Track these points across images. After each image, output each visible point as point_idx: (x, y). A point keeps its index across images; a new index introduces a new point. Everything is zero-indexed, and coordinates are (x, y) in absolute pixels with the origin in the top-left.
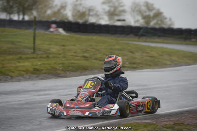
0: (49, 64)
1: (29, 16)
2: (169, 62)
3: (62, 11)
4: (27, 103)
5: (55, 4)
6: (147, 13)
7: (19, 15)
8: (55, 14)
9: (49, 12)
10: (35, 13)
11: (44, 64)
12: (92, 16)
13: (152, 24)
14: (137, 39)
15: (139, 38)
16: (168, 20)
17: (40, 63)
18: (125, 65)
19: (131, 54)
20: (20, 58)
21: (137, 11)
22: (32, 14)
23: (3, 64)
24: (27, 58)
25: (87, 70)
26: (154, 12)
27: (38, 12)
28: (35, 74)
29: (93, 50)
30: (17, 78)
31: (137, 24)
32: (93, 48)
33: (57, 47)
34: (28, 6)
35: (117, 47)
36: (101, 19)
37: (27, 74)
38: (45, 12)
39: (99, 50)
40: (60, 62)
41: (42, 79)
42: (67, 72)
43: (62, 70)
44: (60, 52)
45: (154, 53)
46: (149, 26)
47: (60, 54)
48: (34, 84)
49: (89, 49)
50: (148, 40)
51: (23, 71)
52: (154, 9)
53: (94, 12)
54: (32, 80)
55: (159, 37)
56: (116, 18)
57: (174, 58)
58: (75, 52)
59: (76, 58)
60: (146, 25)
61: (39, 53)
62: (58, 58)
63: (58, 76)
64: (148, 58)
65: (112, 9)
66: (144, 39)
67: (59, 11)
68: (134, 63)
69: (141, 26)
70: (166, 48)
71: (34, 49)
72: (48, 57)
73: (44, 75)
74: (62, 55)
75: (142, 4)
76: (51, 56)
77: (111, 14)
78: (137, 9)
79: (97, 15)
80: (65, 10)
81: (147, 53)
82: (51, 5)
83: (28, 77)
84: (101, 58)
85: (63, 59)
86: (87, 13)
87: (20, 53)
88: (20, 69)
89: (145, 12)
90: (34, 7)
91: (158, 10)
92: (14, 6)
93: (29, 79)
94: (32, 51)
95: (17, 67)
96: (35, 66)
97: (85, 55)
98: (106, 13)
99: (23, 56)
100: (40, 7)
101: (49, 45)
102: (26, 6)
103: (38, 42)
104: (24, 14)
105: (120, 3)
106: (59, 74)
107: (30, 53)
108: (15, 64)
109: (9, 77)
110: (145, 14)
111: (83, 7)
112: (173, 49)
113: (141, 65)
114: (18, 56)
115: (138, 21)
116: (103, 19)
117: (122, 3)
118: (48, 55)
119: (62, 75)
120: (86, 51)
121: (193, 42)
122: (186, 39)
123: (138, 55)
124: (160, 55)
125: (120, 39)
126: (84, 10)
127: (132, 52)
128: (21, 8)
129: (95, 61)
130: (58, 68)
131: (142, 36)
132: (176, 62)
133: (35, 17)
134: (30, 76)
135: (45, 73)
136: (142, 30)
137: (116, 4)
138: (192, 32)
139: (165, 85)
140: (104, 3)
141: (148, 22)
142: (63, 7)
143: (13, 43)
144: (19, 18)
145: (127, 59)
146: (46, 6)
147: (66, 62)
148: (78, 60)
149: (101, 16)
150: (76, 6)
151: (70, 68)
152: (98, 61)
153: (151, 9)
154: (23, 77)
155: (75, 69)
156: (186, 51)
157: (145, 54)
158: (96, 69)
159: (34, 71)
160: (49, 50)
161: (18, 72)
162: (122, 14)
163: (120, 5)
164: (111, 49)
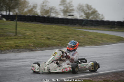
0: (26, 43)
1: (13, 12)
2: (101, 42)
3: (34, 9)
4: (10, 67)
5: (29, 5)
6: (88, 11)
7: (6, 12)
8: (29, 11)
9: (26, 10)
10: (17, 11)
11: (22, 42)
12: (53, 12)
13: (91, 18)
14: (81, 28)
16: (101, 16)
17: (19, 42)
19: (77, 37)
20: (7, 38)
21: (81, 10)
22: (15, 11)
24: (11, 39)
25: (50, 46)
26: (92, 10)
27: (19, 10)
28: (16, 49)
29: (53, 34)
31: (81, 18)
32: (53, 33)
33: (31, 32)
34: (13, 6)
35: (68, 32)
36: (58, 14)
37: (11, 49)
38: (24, 10)
39: (57, 34)
40: (32, 41)
41: (21, 52)
42: (36, 48)
43: (33, 47)
44: (32, 35)
46: (89, 20)
47: (32, 36)
48: (15, 55)
50: (88, 28)
51: (9, 47)
52: (92, 8)
53: (54, 11)
55: (95, 26)
56: (68, 14)
57: (104, 39)
58: (42, 35)
60: (86, 19)
61: (19, 35)
62: (31, 38)
63: (31, 50)
64: (88, 39)
65: (66, 9)
66: (85, 27)
67: (32, 9)
69: (84, 19)
70: (99, 33)
72: (25, 38)
73: (22, 49)
74: (34, 37)
75: (84, 5)
76: (26, 37)
77: (65, 12)
78: (81, 8)
79: (56, 12)
80: (36, 9)
82: (27, 6)
83: (12, 51)
84: (58, 39)
85: (35, 39)
86: (50, 11)
88: (7, 45)
89: (86, 10)
90: (16, 7)
91: (94, 9)
92: (4, 6)
94: (15, 34)
95: (5, 44)
96: (16, 44)
97: (48, 37)
98: (62, 11)
99: (9, 38)
100: (20, 7)
101: (25, 30)
102: (11, 6)
103: (18, 29)
104: (10, 11)
105: (70, 5)
107: (13, 35)
108: (4, 42)
110: (86, 12)
111: (47, 7)
112: (104, 34)
113: (83, 43)
114: (6, 37)
115: (82, 16)
116: (60, 14)
117: (72, 5)
118: (25, 37)
119: (34, 50)
120: (49, 34)
121: (116, 29)
122: (111, 28)
123: (81, 37)
124: (95, 37)
126: (48, 9)
127: (78, 35)
128: (8, 8)
129: (54, 41)
130: (31, 45)
131: (85, 25)
132: (105, 42)
133: (17, 13)
134: (13, 50)
135: (23, 48)
136: (84, 22)
137: (68, 6)
138: (116, 23)
139: (98, 56)
140: (60, 5)
141: (88, 17)
142: (35, 7)
143: (2, 29)
144: (6, 13)
146: (24, 6)
147: (36, 41)
148: (44, 40)
149: (59, 13)
150: (43, 6)
151: (39, 45)
152: (56, 41)
153: (90, 8)
154: (8, 51)
155: (41, 46)
156: (112, 35)
157: (86, 37)
158: (55, 46)
159: (16, 47)
160: (25, 34)
161: (5, 48)
162: (72, 11)
163: (71, 6)
164: (65, 33)
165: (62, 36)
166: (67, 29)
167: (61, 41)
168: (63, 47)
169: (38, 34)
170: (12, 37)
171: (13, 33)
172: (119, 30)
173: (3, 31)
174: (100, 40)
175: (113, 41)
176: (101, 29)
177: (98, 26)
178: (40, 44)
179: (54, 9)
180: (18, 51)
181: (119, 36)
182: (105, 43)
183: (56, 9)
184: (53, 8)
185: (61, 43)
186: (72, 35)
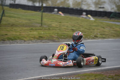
0: (50, 34)
11: (46, 33)
15: (110, 19)
17: (42, 33)
18: (98, 36)
20: (32, 29)
23: (20, 33)
24: (36, 29)
28: (39, 39)
29: (78, 26)
30: (28, 42)
32: (79, 25)
33: (56, 23)
35: (94, 24)
37: (34, 39)
38: (56, 2)
39: (82, 26)
40: (56, 32)
42: (60, 39)
43: (57, 38)
44: (57, 27)
45: (118, 29)
47: (57, 28)
49: (76, 25)
50: (116, 20)
51: (32, 37)
54: (37, 43)
58: (67, 27)
59: (67, 30)
60: (117, 12)
61: (45, 26)
62: (55, 30)
63: (54, 41)
64: (113, 32)
65: (97, 1)
66: (113, 19)
68: (104, 35)
71: (42, 24)
72: (49, 29)
73: (45, 40)
76: (51, 28)
77: (96, 4)
80: (68, 1)
81: (113, 28)
83: (35, 41)
84: (83, 31)
85: (58, 31)
87: (32, 26)
88: (30, 36)
93: (35, 42)
94: (40, 25)
95: (29, 34)
96: (40, 34)
97: (73, 28)
98: (93, 3)
99: (34, 28)
101: (51, 21)
103: (45, 20)
106: (55, 40)
107: (39, 26)
108: (28, 33)
109: (23, 41)
110: (118, 4)
113: (108, 36)
119: (57, 41)
120: (74, 26)
123: (107, 30)
127: (103, 28)
130: (54, 36)
131: (113, 17)
134: (36, 41)
135: (46, 39)
143: (29, 20)
144: (39, 5)
145: (100, 32)
147: (60, 32)
148: (68, 31)
151: (62, 36)
154: (32, 41)
155: (65, 37)
157: (112, 29)
159: (39, 37)
160: (51, 25)
161: (29, 38)
164: (90, 25)
165: (88, 28)
167: (85, 32)
168: (87, 39)
169: (64, 25)
170: (37, 28)
171: (39, 23)
173: (29, 22)
178: (64, 36)
180: (41, 41)
185: (85, 35)
186: (97, 27)
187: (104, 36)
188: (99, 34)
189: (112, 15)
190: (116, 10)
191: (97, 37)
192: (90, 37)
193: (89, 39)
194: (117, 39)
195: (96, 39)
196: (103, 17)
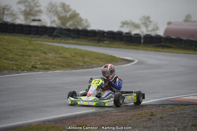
2: (81, 64)
6: (64, 14)
12: (7, 15)
13: (69, 25)
14: (51, 40)
15: (53, 39)
16: (84, 21)
18: (37, 66)
19: (43, 55)
21: (53, 12)
26: (70, 13)
29: (5, 50)
31: (54, 25)
32: (4, 48)
35: (30, 47)
36: (16, 18)
39: (10, 50)
45: (67, 55)
46: (65, 27)
50: (63, 41)
52: (70, 10)
53: (10, 12)
55: (73, 38)
56: (32, 18)
57: (87, 59)
60: (62, 26)
64: (61, 59)
65: (28, 9)
66: (58, 40)
68: (47, 64)
70: (80, 50)
75: (58, 5)
77: (27, 14)
78: (53, 9)
79: (12, 15)
81: (61, 54)
84: (12, 58)
86: (2, 11)
89: (62, 13)
91: (74, 11)
98: (21, 12)
105: (36, 3)
110: (61, 15)
112: (86, 51)
113: (53, 66)
115: (54, 21)
116: (19, 18)
117: (38, 3)
121: (106, 44)
122: (99, 41)
123: (50, 56)
124: (73, 56)
125: (33, 39)
127: (45, 53)
129: (5, 61)
131: (57, 36)
136: (56, 31)
137: (32, 4)
138: (106, 35)
140: (19, 3)
141: (64, 24)
145: (40, 60)
149: (18, 16)
152: (8, 62)
153: (67, 9)
156: (99, 53)
157: (59, 55)
158: (6, 69)
162: (39, 14)
163: (36, 5)
164: (24, 49)
165: (19, 54)
166: (28, 43)
167: (16, 61)
168: (20, 72)
172: (111, 45)
174: (80, 61)
175: (100, 62)
176: (83, 43)
177: (78, 38)
179: (8, 10)
181: (110, 54)
182: (88, 65)
183: (12, 9)
184: (8, 7)
185: (16, 65)
186: (34, 53)
187: (47, 66)
188: (39, 63)
189: (55, 33)
190: (59, 24)
191: (36, 68)
192: (25, 69)
193: (23, 71)
194: (67, 71)
195: (34, 71)
196: (41, 35)
